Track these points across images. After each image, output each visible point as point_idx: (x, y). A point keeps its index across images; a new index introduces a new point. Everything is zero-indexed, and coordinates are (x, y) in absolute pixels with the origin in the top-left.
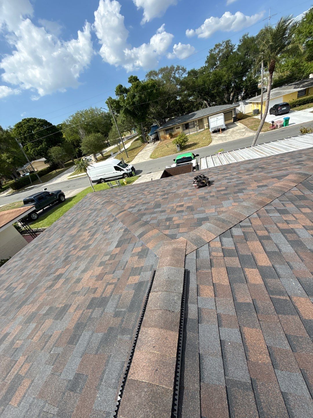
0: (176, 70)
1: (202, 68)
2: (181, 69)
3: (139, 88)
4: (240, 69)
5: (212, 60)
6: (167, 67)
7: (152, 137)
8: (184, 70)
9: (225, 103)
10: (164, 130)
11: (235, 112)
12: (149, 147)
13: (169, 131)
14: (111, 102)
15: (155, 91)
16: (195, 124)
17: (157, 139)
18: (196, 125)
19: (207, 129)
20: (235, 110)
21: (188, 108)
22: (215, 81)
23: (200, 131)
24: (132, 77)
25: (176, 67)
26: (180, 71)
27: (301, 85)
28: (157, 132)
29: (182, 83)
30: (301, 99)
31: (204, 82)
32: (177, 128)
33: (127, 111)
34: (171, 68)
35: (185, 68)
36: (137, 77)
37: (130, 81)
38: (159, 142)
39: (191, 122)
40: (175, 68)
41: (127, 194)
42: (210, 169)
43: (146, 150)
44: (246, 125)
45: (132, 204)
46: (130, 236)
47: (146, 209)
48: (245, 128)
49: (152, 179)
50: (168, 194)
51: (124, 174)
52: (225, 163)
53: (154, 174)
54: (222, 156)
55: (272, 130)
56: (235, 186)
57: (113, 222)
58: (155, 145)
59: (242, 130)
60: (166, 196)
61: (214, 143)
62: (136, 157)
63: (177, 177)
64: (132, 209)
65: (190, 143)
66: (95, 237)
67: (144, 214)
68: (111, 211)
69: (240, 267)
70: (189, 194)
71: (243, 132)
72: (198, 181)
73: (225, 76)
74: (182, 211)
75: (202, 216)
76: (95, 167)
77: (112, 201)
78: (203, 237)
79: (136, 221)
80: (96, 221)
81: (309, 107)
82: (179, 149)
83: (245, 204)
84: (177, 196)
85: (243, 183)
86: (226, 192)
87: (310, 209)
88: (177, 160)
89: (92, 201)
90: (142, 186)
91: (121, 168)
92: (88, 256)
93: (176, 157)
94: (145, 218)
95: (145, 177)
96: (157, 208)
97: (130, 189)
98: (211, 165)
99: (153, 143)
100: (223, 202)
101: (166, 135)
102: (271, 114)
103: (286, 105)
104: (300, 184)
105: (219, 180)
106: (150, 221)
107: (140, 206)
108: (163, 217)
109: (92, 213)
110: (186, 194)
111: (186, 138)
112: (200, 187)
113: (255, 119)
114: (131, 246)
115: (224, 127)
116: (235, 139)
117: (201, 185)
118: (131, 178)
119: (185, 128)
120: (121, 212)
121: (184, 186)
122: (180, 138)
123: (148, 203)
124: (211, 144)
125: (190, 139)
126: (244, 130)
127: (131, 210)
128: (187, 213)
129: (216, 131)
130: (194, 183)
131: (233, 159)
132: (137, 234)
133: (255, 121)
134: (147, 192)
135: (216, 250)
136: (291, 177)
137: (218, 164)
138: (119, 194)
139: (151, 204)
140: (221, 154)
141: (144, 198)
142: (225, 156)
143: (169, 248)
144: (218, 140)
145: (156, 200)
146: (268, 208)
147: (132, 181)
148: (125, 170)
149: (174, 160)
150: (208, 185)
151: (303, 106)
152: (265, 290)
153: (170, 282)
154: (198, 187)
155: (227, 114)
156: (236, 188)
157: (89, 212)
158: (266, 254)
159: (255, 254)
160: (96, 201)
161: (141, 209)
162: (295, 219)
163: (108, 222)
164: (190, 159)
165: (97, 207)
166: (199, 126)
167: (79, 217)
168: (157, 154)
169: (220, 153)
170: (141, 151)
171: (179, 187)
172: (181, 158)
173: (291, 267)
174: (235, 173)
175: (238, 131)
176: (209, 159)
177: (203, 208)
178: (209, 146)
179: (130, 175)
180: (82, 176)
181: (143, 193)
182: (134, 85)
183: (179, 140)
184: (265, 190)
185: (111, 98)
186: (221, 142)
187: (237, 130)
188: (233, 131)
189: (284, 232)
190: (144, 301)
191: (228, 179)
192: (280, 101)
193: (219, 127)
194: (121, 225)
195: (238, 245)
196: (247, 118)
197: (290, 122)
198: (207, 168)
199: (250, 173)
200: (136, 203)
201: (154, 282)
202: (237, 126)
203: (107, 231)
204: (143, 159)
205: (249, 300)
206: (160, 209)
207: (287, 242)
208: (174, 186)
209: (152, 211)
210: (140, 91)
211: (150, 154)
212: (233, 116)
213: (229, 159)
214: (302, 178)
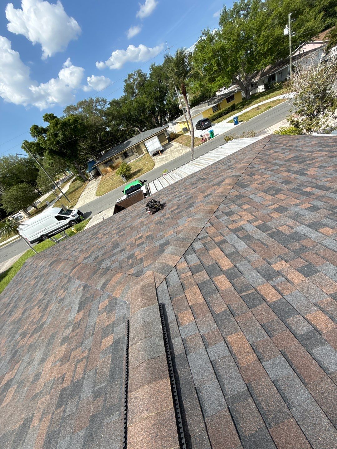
0: (96, 103)
1: (123, 97)
2: (102, 101)
3: (59, 126)
4: (158, 94)
5: (129, 88)
6: (85, 100)
7: (92, 174)
8: (105, 102)
9: (155, 127)
10: (102, 164)
11: (167, 133)
12: (91, 185)
13: (109, 163)
14: (28, 146)
15: (79, 126)
16: (133, 151)
17: (98, 174)
18: (135, 152)
19: (146, 154)
20: (166, 131)
21: (121, 136)
22: (139, 108)
23: (140, 157)
24: (46, 115)
25: (95, 99)
26: (101, 103)
27: (213, 102)
28: (95, 168)
29: (107, 114)
30: (216, 113)
31: (129, 110)
32: (116, 159)
33: (52, 153)
34: (90, 101)
35: (105, 99)
36: (53, 115)
37: (46, 120)
38: (101, 177)
39: (129, 150)
40: (95, 101)
41: (78, 244)
42: (159, 192)
43: (89, 189)
44: (181, 143)
45: (86, 253)
46: (92, 292)
47: (103, 254)
48: (180, 145)
49: (103, 218)
50: (123, 229)
51: (70, 222)
52: (172, 182)
53: (106, 212)
54: (167, 177)
55: (203, 143)
56: (185, 203)
57: (67, 282)
58: (98, 181)
59: (178, 148)
60: (122, 233)
61: (157, 166)
62: (80, 199)
63: (130, 208)
64: (87, 259)
65: (134, 171)
66: (48, 310)
67: (103, 260)
68: (62, 270)
69: (209, 278)
70: (145, 223)
71: (180, 149)
72: (150, 208)
73: (146, 102)
74: (142, 243)
75: (162, 241)
76: (29, 224)
77: (61, 259)
78: (168, 263)
79: (95, 272)
80: (45, 290)
81: (224, 119)
82: (124, 180)
83: (197, 216)
84: (133, 229)
85: (191, 198)
86: (179, 210)
87: (248, 204)
88: (126, 191)
89: (35, 266)
90: (94, 229)
91: (64, 217)
92: (45, 338)
93: (124, 188)
94: (104, 265)
95: (97, 218)
96: (115, 249)
97: (81, 236)
98: (160, 188)
99: (95, 179)
100: (178, 221)
101: (106, 168)
102: (198, 129)
103: (207, 120)
104: (235, 186)
105: (170, 201)
106: (110, 266)
107: (97, 253)
108: (124, 256)
109: (39, 281)
110: (142, 224)
111: (128, 166)
112: (154, 212)
113: (186, 136)
114: (96, 302)
115: (162, 149)
116: (176, 157)
117: (155, 210)
118: (80, 223)
119: (124, 157)
120: (74, 268)
121: (139, 216)
122: (122, 168)
123: (105, 246)
124: (155, 167)
125: (133, 167)
126: (180, 148)
127: (86, 261)
128: (147, 244)
129: (155, 154)
130: (147, 211)
131: (177, 177)
132: (99, 287)
133: (187, 138)
134: (101, 234)
135: (184, 271)
136: (227, 181)
137: (166, 185)
138: (68, 247)
139: (108, 246)
140: (166, 174)
141: (99, 242)
142: (170, 175)
143: (138, 287)
144: (160, 162)
145: (112, 240)
146: (217, 214)
147: (83, 227)
148: (70, 217)
149: (123, 192)
150: (161, 208)
151: (220, 119)
152: (235, 292)
153: (147, 326)
154: (152, 213)
155: (161, 137)
156: (187, 204)
157: (33, 282)
158: (226, 258)
159: (218, 261)
160: (40, 264)
161: (98, 256)
162: (240, 217)
163: (61, 286)
164: (138, 187)
165: (43, 273)
166: (137, 152)
167: (20, 293)
168: (103, 190)
169: (164, 174)
170: (83, 191)
171: (134, 219)
172: (129, 188)
173: (249, 262)
174: (183, 190)
175: (176, 150)
176: (156, 182)
177: (161, 234)
178: (153, 169)
179: (78, 221)
180: (14, 239)
181: (97, 236)
182: (53, 123)
183: (122, 171)
184: (210, 199)
185: (27, 141)
186: (163, 163)
187: (174, 149)
188: (171, 151)
189: (235, 231)
190: (125, 361)
191: (178, 197)
192: (202, 118)
193: (157, 150)
194: (78, 282)
195: (202, 258)
196: (180, 137)
197: (215, 134)
198: (156, 191)
199: (195, 186)
200: (91, 251)
201: (131, 334)
202: (173, 145)
203: (62, 297)
204: (88, 199)
205: (225, 308)
206: (119, 249)
207: (239, 240)
208: (129, 219)
209: (111, 253)
210: (62, 128)
211: (95, 192)
212: (167, 137)
213: (175, 177)
214: (236, 180)
